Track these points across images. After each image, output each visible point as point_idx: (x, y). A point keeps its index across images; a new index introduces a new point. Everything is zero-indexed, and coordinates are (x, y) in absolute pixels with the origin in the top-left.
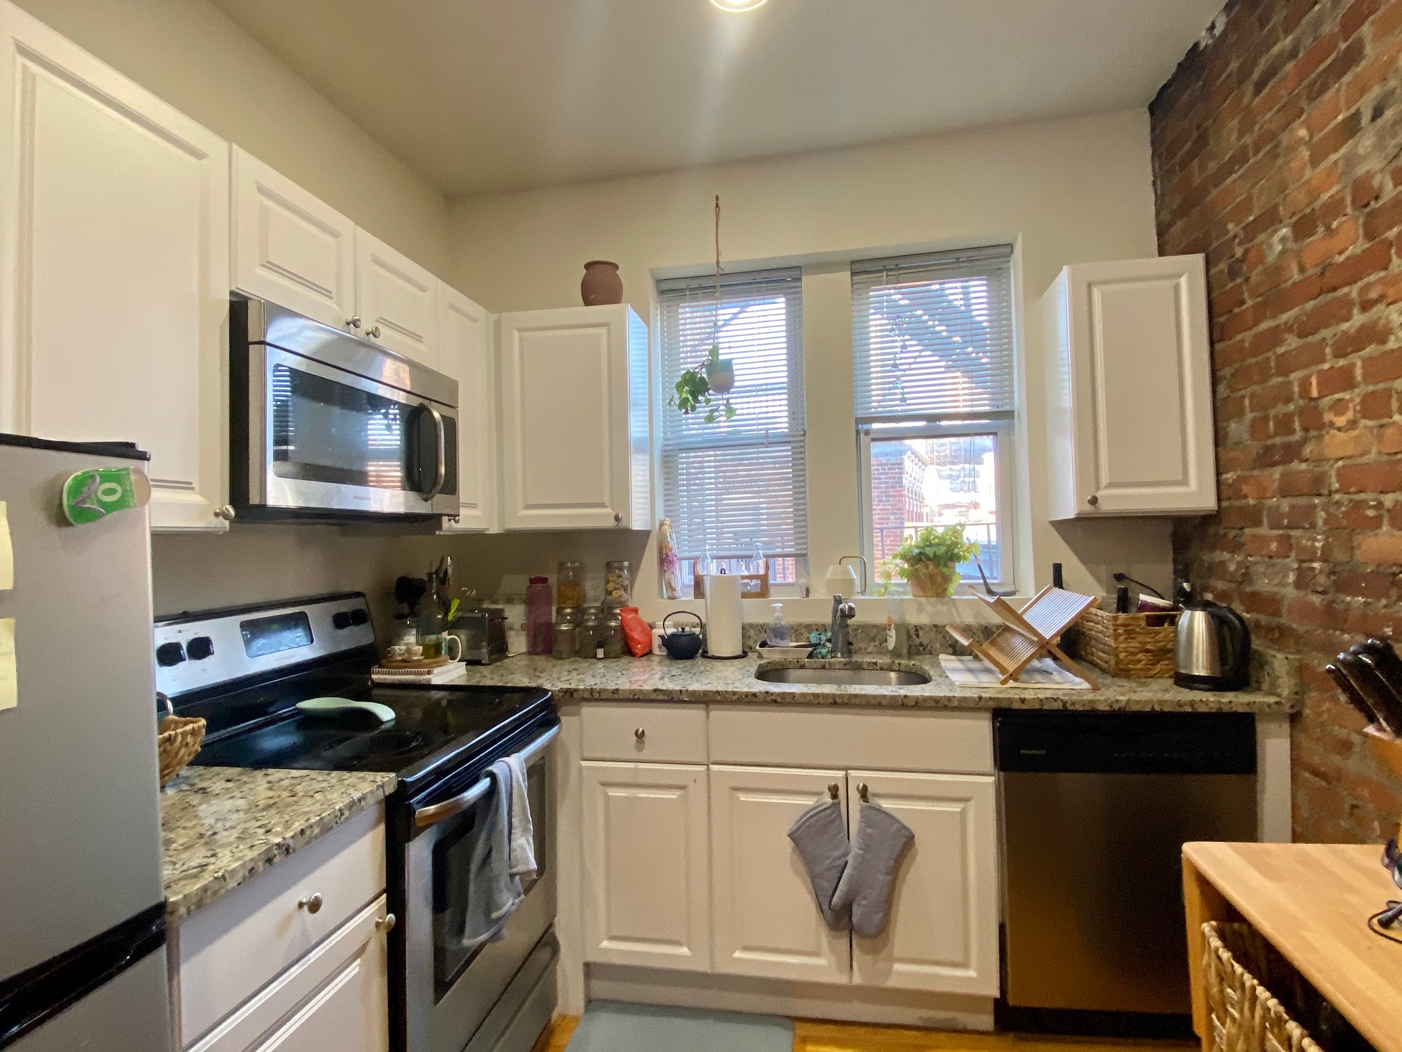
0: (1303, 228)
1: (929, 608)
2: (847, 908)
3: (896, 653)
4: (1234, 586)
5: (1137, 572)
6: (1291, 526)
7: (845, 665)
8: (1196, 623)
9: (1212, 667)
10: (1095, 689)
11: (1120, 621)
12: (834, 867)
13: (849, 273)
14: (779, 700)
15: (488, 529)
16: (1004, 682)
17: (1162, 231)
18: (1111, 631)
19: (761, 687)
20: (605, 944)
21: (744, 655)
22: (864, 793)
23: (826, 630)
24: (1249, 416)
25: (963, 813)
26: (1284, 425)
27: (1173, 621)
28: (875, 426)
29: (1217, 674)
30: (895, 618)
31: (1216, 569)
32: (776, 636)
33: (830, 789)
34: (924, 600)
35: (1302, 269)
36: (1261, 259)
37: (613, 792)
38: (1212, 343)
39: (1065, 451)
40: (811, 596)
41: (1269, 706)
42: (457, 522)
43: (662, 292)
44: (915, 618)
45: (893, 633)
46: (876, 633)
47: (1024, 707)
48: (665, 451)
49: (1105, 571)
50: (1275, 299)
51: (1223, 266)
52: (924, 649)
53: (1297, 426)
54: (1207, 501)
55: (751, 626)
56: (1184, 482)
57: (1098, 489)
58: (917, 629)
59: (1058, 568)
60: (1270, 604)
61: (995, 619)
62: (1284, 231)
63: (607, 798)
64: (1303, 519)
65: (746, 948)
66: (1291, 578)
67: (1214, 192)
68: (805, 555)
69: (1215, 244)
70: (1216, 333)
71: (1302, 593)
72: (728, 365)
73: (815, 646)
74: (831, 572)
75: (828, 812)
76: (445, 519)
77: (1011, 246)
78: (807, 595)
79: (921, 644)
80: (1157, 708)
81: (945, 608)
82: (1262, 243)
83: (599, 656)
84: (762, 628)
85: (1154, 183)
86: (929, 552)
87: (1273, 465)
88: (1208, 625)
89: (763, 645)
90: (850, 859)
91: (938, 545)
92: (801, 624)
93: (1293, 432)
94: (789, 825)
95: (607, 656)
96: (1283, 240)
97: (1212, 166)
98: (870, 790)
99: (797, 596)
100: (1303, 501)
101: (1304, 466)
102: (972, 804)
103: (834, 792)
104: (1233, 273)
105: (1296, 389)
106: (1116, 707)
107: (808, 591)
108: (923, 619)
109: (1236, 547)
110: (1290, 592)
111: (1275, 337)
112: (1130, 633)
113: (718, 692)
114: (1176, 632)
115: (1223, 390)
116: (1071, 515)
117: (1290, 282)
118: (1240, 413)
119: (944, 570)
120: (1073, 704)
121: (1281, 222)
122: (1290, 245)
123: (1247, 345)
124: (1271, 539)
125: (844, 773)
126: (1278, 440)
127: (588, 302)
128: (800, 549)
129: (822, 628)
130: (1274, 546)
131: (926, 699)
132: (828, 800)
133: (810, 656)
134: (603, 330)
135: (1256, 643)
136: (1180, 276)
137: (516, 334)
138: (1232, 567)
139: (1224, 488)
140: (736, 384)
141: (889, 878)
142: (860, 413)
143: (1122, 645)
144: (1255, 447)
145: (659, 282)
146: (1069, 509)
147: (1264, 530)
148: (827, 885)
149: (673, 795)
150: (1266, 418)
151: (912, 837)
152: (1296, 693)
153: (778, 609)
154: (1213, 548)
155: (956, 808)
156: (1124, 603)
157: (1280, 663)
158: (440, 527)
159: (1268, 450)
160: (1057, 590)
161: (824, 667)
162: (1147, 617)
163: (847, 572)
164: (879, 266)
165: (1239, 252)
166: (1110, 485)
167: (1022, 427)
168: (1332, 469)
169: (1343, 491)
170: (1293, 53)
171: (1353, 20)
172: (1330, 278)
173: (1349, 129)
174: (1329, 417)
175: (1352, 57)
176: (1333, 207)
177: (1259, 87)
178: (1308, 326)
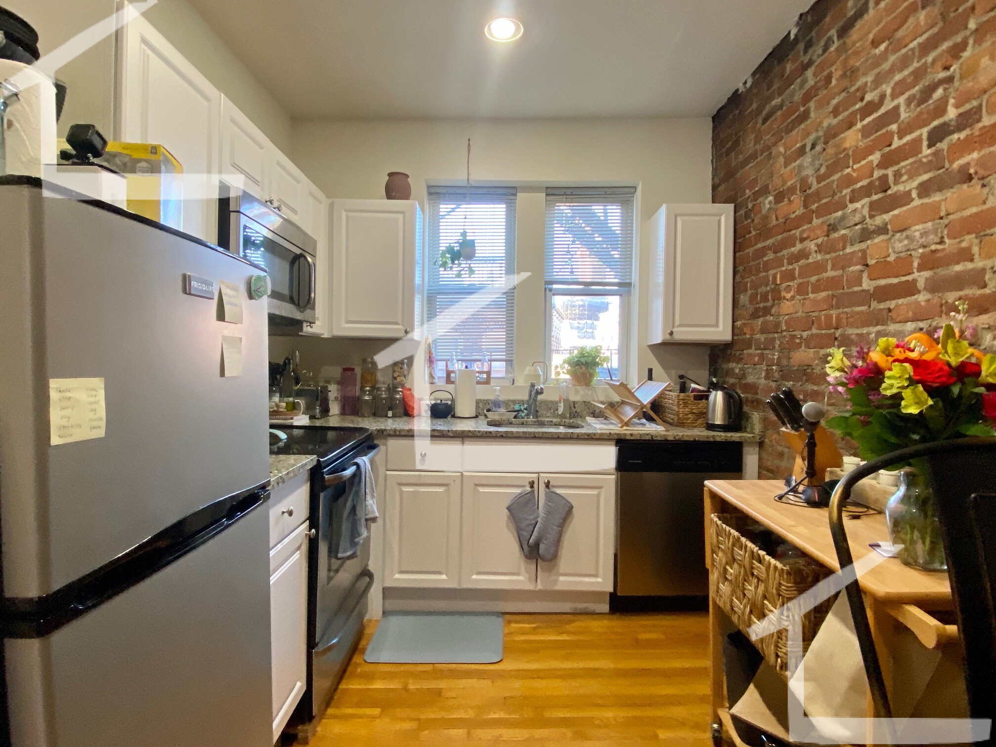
0: (779, 198)
1: (582, 392)
2: (537, 545)
3: (562, 416)
4: (737, 380)
5: (691, 374)
6: (765, 349)
7: (535, 422)
8: (718, 398)
9: (724, 420)
10: (667, 431)
11: (681, 397)
12: (531, 525)
13: (544, 194)
14: (504, 435)
15: (323, 334)
16: (622, 427)
17: (714, 188)
18: (676, 403)
19: (492, 429)
20: (397, 576)
21: (476, 417)
22: (547, 485)
23: (523, 404)
24: (749, 292)
25: (598, 496)
26: (765, 297)
27: (707, 397)
28: (555, 286)
29: (726, 423)
30: (564, 396)
31: (729, 373)
32: (495, 407)
33: (530, 483)
34: (578, 387)
35: (777, 219)
36: (760, 212)
37: (405, 489)
38: (735, 253)
39: (658, 306)
40: (517, 384)
41: (749, 438)
42: (311, 327)
43: (430, 194)
44: (573, 398)
45: (562, 404)
46: (552, 406)
47: (632, 438)
48: (429, 293)
49: (674, 373)
50: (765, 232)
51: (742, 212)
52: (578, 415)
53: (770, 298)
54: (727, 336)
55: (480, 400)
56: (717, 325)
57: (673, 327)
58: (574, 403)
59: (650, 371)
60: (752, 388)
61: (616, 398)
62: (771, 198)
63: (401, 493)
64: (769, 345)
65: (479, 573)
66: (763, 374)
67: (741, 171)
68: (512, 360)
69: (740, 200)
70: (738, 247)
71: (767, 382)
72: (472, 242)
73: (518, 411)
74: (528, 370)
75: (530, 494)
76: (305, 325)
77: (635, 188)
78: (513, 384)
79: (576, 412)
80: (697, 439)
81: (590, 392)
82: (760, 203)
83: (389, 416)
84: (486, 402)
85: (712, 161)
86: (583, 360)
87: (759, 317)
88: (724, 399)
89: (489, 410)
90: (539, 520)
91: (588, 357)
92: (509, 400)
93: (768, 301)
94: (507, 503)
95: (394, 416)
96: (770, 202)
97: (741, 157)
98: (551, 484)
99: (508, 383)
100: (771, 336)
101: (771, 318)
102: (603, 490)
103: (532, 485)
104: (747, 216)
105: (771, 279)
106: (677, 438)
107: (514, 380)
108: (577, 398)
109: (739, 360)
110: (763, 381)
111: (763, 252)
112: (686, 404)
113: (470, 431)
114: (708, 404)
115: (738, 277)
116: (659, 341)
117: (772, 225)
118: (746, 291)
119: (591, 371)
120: (656, 437)
121: (769, 193)
122: (773, 205)
123: (751, 255)
124: (755, 356)
125: (537, 475)
126: (761, 305)
127: (389, 197)
128: (509, 357)
129: (522, 402)
130: (756, 359)
131: (582, 434)
132: (528, 489)
133: (515, 417)
134: (401, 216)
135: (746, 408)
136: (721, 215)
137: (344, 214)
138: (737, 371)
139: (736, 331)
140: (476, 255)
141: (560, 529)
142: (548, 279)
143: (681, 410)
144: (751, 309)
145: (429, 187)
146: (658, 338)
147: (752, 351)
148: (526, 534)
149: (441, 489)
150: (757, 294)
151: (571, 508)
152: (762, 432)
153: (498, 390)
154: (729, 361)
155: (594, 492)
156: (683, 389)
157: (756, 418)
158: (301, 330)
159: (757, 310)
160: (650, 382)
161: (523, 424)
162: (695, 396)
163: (536, 370)
164: (562, 192)
165: (750, 206)
166: (680, 326)
167: (636, 292)
168: (783, 320)
169: (787, 330)
170: (781, 107)
171: (807, 98)
172: (789, 225)
173: (802, 151)
174: (783, 294)
175: (805, 116)
176: (792, 190)
177: (765, 121)
178: (777, 249)
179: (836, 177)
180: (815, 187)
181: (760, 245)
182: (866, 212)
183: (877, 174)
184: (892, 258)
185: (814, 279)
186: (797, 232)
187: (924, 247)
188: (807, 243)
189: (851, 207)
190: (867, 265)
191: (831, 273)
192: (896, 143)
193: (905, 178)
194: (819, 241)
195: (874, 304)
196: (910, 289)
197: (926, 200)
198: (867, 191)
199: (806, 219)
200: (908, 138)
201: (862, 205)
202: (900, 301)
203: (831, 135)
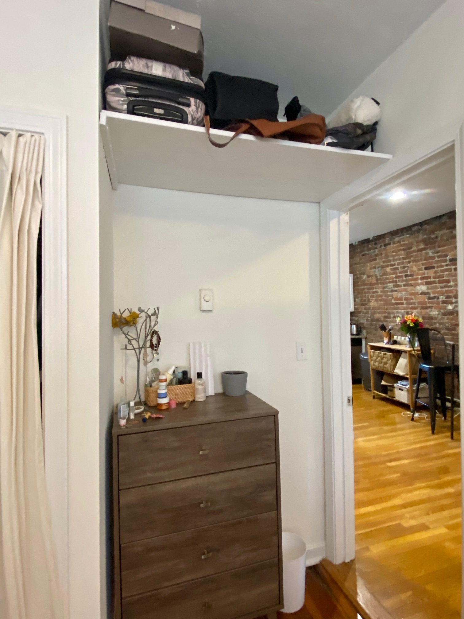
0: (368, 277)
9: (356, 332)
24: (360, 299)
26: (365, 301)
35: (368, 282)
36: (362, 278)
38: (354, 287)
41: (363, 337)
50: (364, 284)
51: (356, 277)
53: (367, 301)
54: (353, 310)
60: (363, 324)
64: (367, 313)
66: (365, 320)
69: (356, 274)
71: (367, 322)
82: (362, 276)
87: (363, 306)
100: (367, 310)
101: (367, 306)
104: (357, 279)
105: (367, 296)
109: (357, 316)
115: (355, 294)
117: (366, 283)
118: (358, 298)
121: (365, 275)
122: (366, 278)
123: (359, 289)
126: (364, 303)
130: (363, 316)
135: (360, 329)
136: (351, 277)
139: (356, 309)
144: (360, 303)
150: (362, 299)
152: (366, 335)
157: (364, 332)
159: (362, 304)
165: (359, 276)
168: (371, 307)
169: (373, 309)
170: (368, 254)
171: (376, 255)
172: (372, 284)
173: (375, 268)
174: (371, 300)
175: (375, 260)
176: (372, 276)
177: (363, 255)
178: (368, 289)
179: (385, 277)
180: (379, 277)
181: (363, 287)
182: (392, 286)
183: (395, 279)
184: (399, 297)
185: (380, 298)
186: (375, 286)
187: (405, 296)
188: (377, 290)
189: (389, 284)
190: (393, 297)
191: (384, 298)
192: (398, 275)
193: (400, 282)
194: (381, 290)
195: (395, 306)
196: (402, 304)
197: (405, 287)
198: (392, 282)
199: (377, 284)
200: (401, 274)
201: (391, 285)
202: (401, 306)
203: (383, 267)
